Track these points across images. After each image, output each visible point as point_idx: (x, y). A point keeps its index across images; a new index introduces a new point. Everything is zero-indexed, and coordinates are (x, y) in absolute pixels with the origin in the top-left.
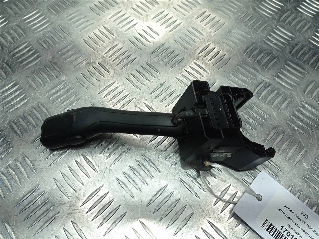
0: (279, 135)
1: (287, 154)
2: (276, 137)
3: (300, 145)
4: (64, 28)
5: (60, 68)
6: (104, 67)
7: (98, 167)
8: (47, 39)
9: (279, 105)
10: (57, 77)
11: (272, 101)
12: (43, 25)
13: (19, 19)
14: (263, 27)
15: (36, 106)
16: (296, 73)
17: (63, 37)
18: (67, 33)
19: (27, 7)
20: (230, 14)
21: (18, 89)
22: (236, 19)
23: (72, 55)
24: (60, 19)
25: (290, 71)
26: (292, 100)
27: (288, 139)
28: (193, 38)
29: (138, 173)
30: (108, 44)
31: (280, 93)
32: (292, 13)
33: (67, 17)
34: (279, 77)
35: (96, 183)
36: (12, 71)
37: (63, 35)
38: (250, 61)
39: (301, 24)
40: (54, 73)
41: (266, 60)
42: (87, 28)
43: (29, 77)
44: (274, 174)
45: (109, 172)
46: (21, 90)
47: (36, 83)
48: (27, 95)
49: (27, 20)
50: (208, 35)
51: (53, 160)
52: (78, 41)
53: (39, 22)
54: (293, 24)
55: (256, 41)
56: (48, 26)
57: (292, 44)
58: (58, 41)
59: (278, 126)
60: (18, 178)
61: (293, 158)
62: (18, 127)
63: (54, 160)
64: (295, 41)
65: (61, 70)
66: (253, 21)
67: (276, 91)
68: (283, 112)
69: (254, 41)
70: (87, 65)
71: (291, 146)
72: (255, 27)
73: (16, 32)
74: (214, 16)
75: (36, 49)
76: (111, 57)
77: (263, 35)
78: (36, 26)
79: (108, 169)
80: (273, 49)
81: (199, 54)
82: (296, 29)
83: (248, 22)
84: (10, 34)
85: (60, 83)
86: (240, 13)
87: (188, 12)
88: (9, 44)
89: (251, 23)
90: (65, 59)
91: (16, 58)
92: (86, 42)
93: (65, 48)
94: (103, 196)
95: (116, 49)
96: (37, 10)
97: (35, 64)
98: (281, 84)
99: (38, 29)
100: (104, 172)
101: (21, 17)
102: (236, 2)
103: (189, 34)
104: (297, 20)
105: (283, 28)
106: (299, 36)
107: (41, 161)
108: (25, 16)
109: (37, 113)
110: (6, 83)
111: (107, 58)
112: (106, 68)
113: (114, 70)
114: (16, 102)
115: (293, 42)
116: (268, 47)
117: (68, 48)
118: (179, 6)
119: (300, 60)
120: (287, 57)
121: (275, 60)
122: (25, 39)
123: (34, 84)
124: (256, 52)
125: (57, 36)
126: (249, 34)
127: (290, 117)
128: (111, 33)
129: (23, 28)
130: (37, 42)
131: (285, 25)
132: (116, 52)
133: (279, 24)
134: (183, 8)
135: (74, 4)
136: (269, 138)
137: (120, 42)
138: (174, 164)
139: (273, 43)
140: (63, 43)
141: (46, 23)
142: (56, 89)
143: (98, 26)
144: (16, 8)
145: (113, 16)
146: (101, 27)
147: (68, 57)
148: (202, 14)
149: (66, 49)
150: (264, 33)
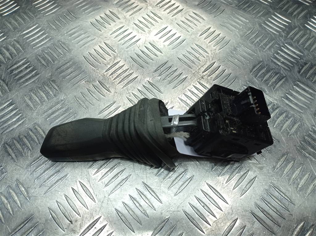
0: (289, 163)
1: (298, 184)
2: (286, 166)
3: (312, 174)
4: (64, 43)
5: (58, 86)
6: (104, 86)
7: (96, 196)
8: (46, 55)
9: (288, 129)
10: (55, 96)
11: (281, 125)
12: (42, 40)
13: (18, 34)
14: (270, 44)
15: (32, 127)
16: (305, 94)
17: (63, 54)
18: (67, 49)
19: (26, 22)
20: (235, 30)
21: (14, 109)
22: (242, 36)
23: (72, 73)
24: (60, 34)
25: (299, 91)
26: (302, 124)
27: (299, 167)
28: (197, 55)
29: (138, 203)
30: (109, 61)
31: (290, 116)
32: (300, 30)
33: (67, 33)
34: (287, 99)
35: (94, 214)
36: (9, 89)
37: (63, 51)
38: (257, 81)
39: (309, 42)
40: (53, 91)
41: (274, 80)
42: (88, 44)
43: (26, 95)
44: (284, 207)
45: (108, 202)
46: (18, 110)
47: (33, 102)
48: (23, 115)
49: (26, 35)
50: (213, 52)
51: (48, 188)
52: (78, 57)
53: (38, 37)
54: (301, 41)
55: (262, 59)
56: (48, 41)
57: (301, 63)
58: (57, 57)
59: (287, 153)
60: (11, 207)
61: (305, 190)
62: (12, 150)
63: (50, 187)
64: (303, 60)
65: (60, 89)
66: (259, 38)
67: (285, 114)
68: (293, 136)
69: (261, 60)
70: (87, 83)
71: (302, 175)
72: (262, 44)
73: (14, 48)
74: (219, 33)
75: (35, 65)
76: (111, 76)
77: (270, 53)
78: (35, 42)
79: (106, 199)
80: (280, 68)
81: (203, 73)
82: (304, 46)
83: (255, 40)
84: (8, 50)
85: (58, 103)
86: (246, 30)
87: (192, 28)
88: (6, 60)
89: (258, 40)
90: (64, 77)
91: (14, 74)
92: (86, 59)
93: (64, 65)
94: (100, 229)
95: (117, 66)
96: (37, 25)
97: (33, 82)
98: (290, 106)
99: (37, 45)
100: (102, 202)
101: (20, 32)
102: (241, 18)
103: (193, 52)
104: (306, 37)
105: (291, 45)
106: (308, 54)
107: (35, 188)
108: (24, 31)
109: (33, 135)
110: (2, 102)
111: (108, 76)
112: (107, 87)
113: (115, 89)
114: (11, 123)
115: (302, 60)
116: (275, 66)
117: (68, 65)
118: (183, 22)
119: (310, 81)
120: (296, 77)
121: (283, 80)
122: (24, 55)
123: (30, 103)
124: (263, 71)
125: (56, 52)
126: (256, 52)
127: (301, 143)
128: (112, 49)
129: (21, 44)
130: (36, 58)
131: (293, 42)
132: (117, 70)
133: (286, 41)
134: (187, 24)
135: (75, 19)
136: (278, 166)
137: (121, 59)
138: (177, 194)
139: (281, 62)
140: (63, 60)
141: (46, 38)
142: (54, 109)
143: (99, 43)
144: (15, 23)
145: (115, 32)
146: (102, 43)
147: (67, 75)
148: (207, 30)
149: (66, 66)
150: (271, 51)
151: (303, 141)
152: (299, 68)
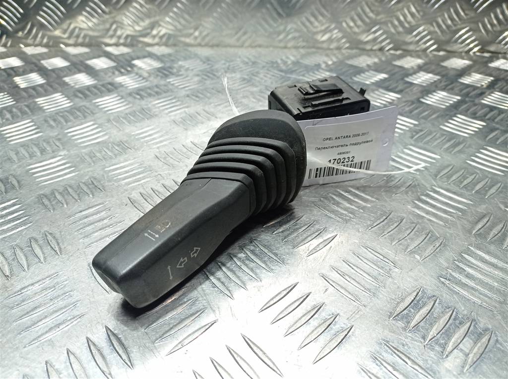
151: (417, 200)
152: (412, 134)
